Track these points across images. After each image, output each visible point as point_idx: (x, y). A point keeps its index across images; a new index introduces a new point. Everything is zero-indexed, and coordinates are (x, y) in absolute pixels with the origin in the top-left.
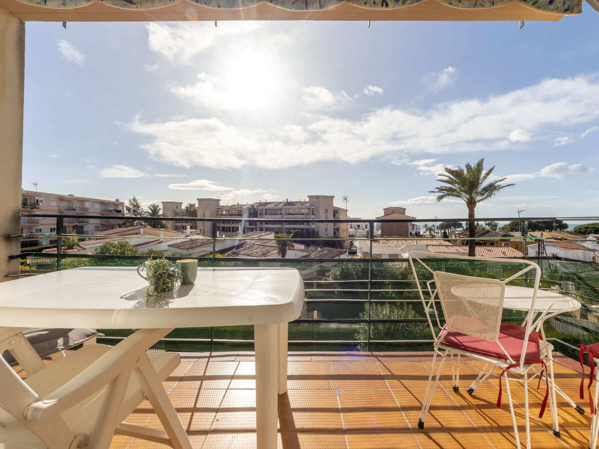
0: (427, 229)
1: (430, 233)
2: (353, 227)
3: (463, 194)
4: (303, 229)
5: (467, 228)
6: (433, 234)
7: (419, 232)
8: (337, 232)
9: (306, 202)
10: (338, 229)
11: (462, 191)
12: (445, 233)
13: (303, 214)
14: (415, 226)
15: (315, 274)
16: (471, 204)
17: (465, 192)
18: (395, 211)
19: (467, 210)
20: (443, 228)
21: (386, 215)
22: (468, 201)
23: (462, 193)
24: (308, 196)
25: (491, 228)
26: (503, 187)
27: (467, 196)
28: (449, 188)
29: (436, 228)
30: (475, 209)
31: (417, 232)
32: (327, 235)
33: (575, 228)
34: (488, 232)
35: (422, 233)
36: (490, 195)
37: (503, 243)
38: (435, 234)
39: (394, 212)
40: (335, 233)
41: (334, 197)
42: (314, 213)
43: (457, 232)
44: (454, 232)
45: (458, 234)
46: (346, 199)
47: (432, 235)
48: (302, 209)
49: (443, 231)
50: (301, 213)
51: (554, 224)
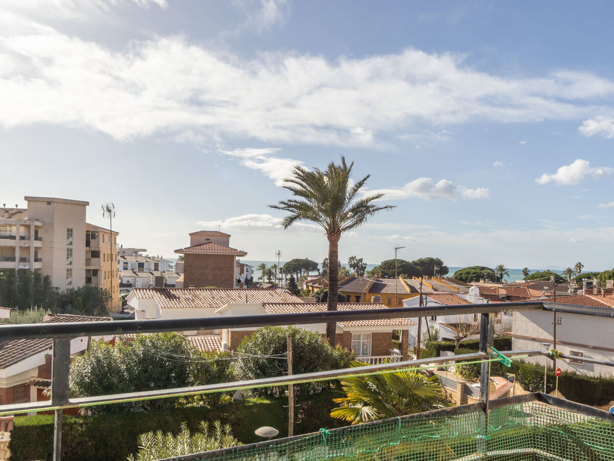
0: (264, 273)
1: (269, 279)
2: (129, 267)
3: (323, 216)
4: (12, 271)
5: (325, 272)
6: (273, 281)
7: (252, 278)
8: (93, 279)
9: (20, 212)
10: (95, 272)
11: (322, 211)
12: (292, 280)
13: (13, 238)
14: (245, 268)
15: (36, 374)
16: (334, 233)
17: (326, 212)
18: (211, 239)
19: (328, 243)
20: (289, 272)
21: (194, 245)
22: (330, 229)
23: (320, 214)
24: (26, 198)
25: (357, 271)
26: (380, 209)
27: (328, 220)
28: (302, 204)
29: (278, 271)
30: (339, 243)
31: (249, 278)
32: (70, 283)
33: (455, 274)
34: (353, 278)
35: (255, 280)
36: (361, 220)
37: (373, 297)
38: (277, 281)
39: (208, 242)
40: (88, 280)
41: (87, 203)
42: (39, 236)
43: (309, 279)
44: (306, 278)
45: (311, 281)
46: (109, 211)
47: (272, 283)
48: (10, 226)
49: (289, 276)
50: (8, 234)
51: (435, 268)
